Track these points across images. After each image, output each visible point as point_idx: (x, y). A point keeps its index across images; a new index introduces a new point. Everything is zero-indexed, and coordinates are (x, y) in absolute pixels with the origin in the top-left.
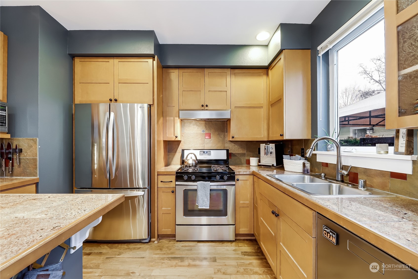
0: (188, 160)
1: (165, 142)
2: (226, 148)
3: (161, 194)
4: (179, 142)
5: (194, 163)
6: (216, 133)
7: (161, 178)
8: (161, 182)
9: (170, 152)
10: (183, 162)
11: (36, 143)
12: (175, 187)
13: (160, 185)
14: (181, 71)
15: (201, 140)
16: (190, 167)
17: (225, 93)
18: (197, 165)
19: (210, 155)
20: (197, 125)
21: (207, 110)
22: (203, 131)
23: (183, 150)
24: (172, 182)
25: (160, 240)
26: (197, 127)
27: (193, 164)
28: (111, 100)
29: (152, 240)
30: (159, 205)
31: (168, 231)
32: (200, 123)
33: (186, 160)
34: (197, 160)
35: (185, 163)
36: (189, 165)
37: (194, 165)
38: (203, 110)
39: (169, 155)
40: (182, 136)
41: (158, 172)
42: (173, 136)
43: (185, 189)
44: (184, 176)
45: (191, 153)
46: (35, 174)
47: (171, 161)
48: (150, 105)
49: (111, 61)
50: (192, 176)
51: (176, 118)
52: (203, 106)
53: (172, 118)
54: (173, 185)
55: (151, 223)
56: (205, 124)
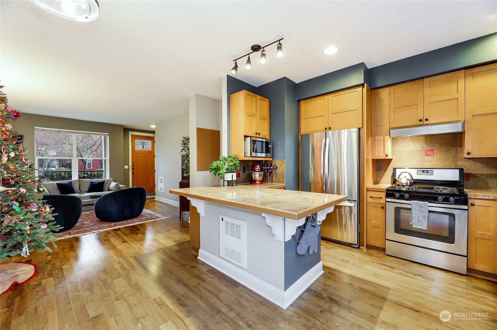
0: (401, 179)
1: (373, 160)
2: (460, 167)
3: (370, 208)
4: (391, 160)
5: (409, 182)
6: (443, 148)
7: (370, 194)
8: (370, 197)
9: (379, 171)
10: (394, 181)
11: (284, 163)
12: (386, 204)
13: (370, 200)
14: (392, 88)
15: (419, 158)
16: (403, 186)
17: (456, 101)
18: (412, 184)
19: (433, 175)
20: (414, 141)
21: (427, 124)
22: (423, 147)
23: (395, 169)
24: (381, 198)
25: (368, 249)
26: (414, 143)
27: (407, 183)
28: (326, 129)
29: (361, 248)
30: (368, 218)
31: (378, 244)
32: (418, 139)
33: (398, 179)
34: (413, 179)
35: (397, 182)
36: (402, 184)
37: (409, 184)
38: (421, 125)
39: (377, 174)
40: (393, 153)
41: (367, 188)
42: (382, 154)
43: (396, 206)
44: (396, 193)
45: (405, 172)
46: (283, 182)
47: (380, 180)
48: (359, 129)
49: (326, 97)
50: (405, 194)
51: (386, 137)
52: (421, 120)
53: (382, 137)
54: (383, 201)
55: (359, 232)
56: (425, 139)
